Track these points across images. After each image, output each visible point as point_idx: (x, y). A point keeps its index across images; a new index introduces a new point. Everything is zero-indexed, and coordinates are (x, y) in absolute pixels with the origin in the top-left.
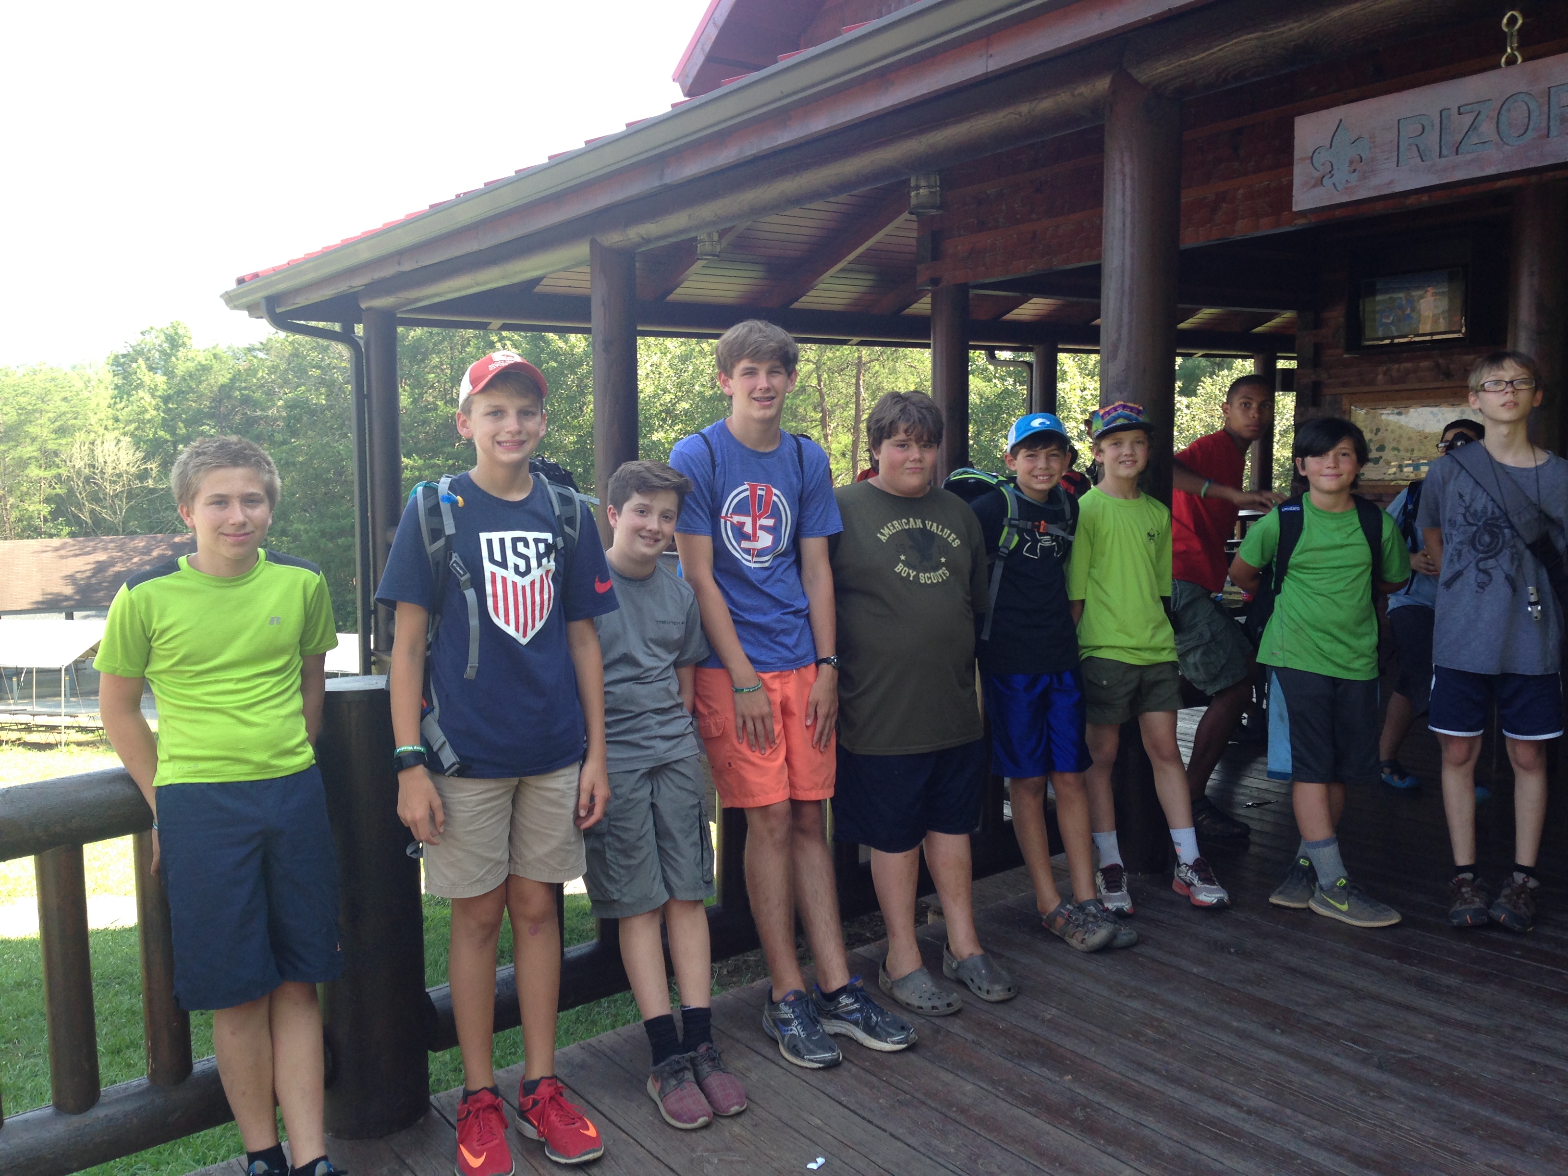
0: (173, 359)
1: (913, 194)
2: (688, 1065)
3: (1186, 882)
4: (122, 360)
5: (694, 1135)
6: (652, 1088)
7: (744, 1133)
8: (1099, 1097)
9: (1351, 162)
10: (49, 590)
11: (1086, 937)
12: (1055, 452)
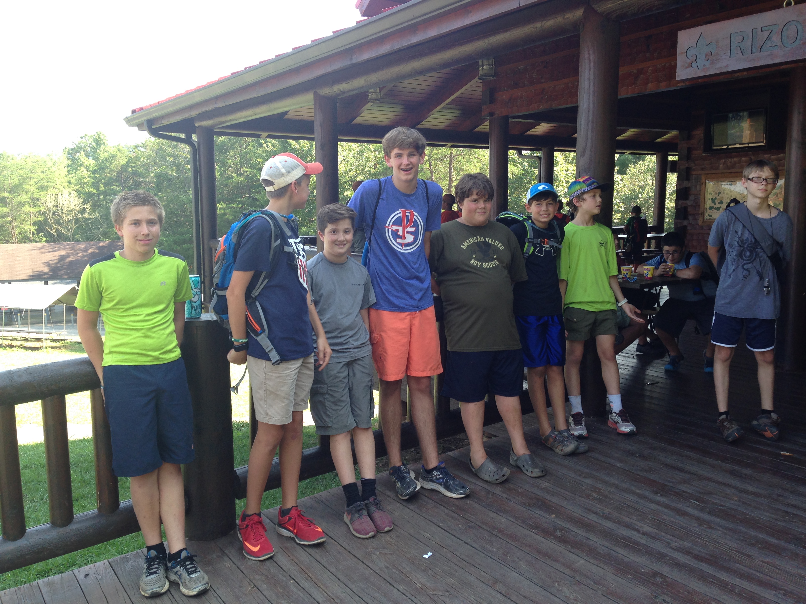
0: (98, 151)
1: (480, 69)
2: (364, 507)
3: (615, 422)
4: (71, 152)
5: (367, 541)
6: (346, 518)
7: (392, 540)
8: (568, 525)
9: (706, 55)
10: (36, 270)
11: (563, 448)
12: (551, 202)
